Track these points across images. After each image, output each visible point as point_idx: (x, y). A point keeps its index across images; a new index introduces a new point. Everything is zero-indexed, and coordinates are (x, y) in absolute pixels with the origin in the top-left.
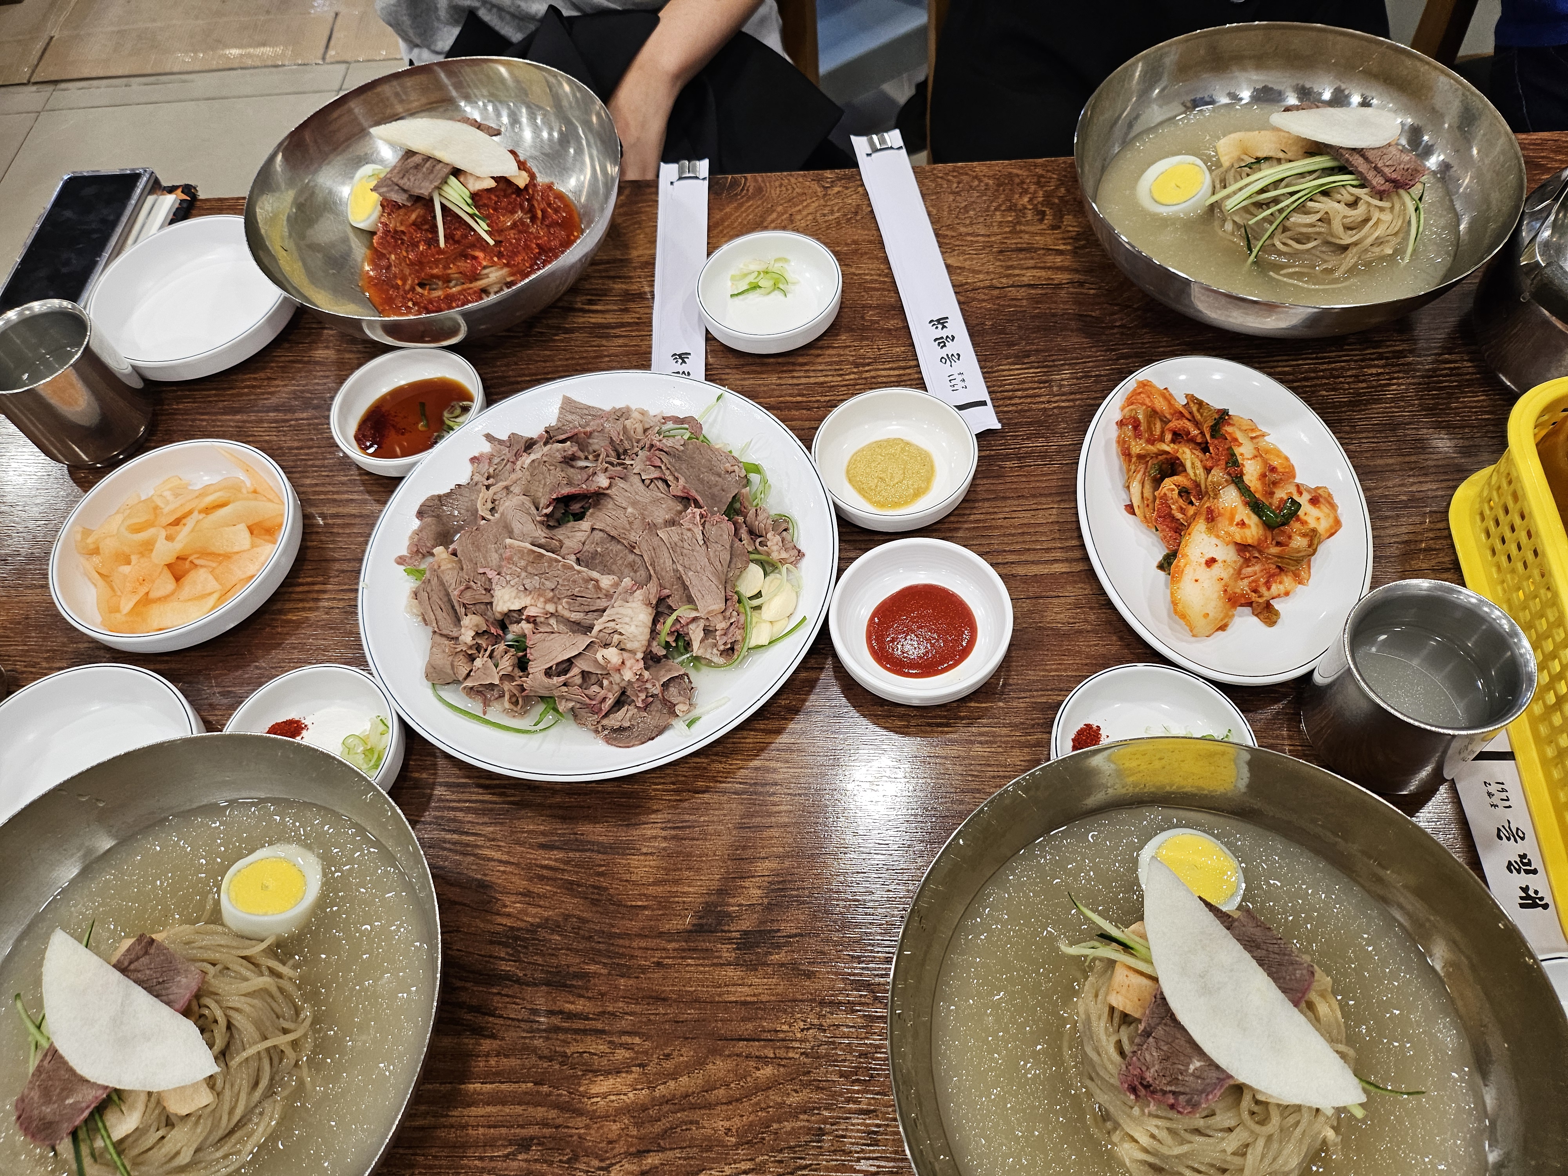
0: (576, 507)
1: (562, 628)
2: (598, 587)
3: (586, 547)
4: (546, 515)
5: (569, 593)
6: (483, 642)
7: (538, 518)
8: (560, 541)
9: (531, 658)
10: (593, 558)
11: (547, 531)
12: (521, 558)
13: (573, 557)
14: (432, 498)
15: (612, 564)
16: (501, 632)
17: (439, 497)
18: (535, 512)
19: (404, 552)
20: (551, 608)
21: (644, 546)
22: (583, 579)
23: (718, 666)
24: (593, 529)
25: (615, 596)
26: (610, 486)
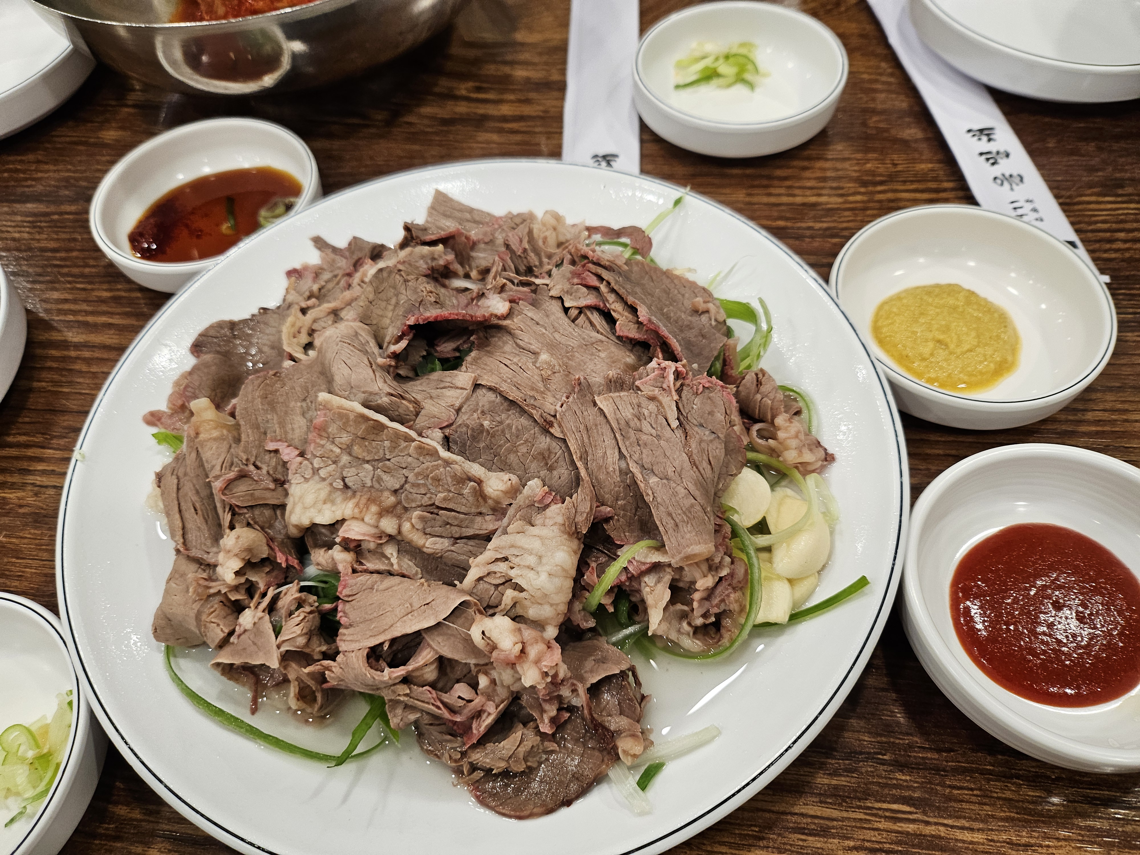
0: (446, 348)
1: (408, 565)
2: (480, 494)
3: (463, 418)
4: (395, 356)
5: (426, 501)
6: (259, 579)
7: (380, 361)
8: (416, 402)
9: (344, 621)
10: (475, 438)
11: (394, 384)
12: (343, 428)
13: (438, 434)
14: (220, 325)
15: (510, 451)
16: (295, 562)
17: (232, 325)
18: (376, 350)
19: (162, 406)
20: (389, 525)
21: (570, 423)
22: (454, 477)
23: (688, 655)
24: (477, 386)
25: (511, 511)
26: (509, 315)
